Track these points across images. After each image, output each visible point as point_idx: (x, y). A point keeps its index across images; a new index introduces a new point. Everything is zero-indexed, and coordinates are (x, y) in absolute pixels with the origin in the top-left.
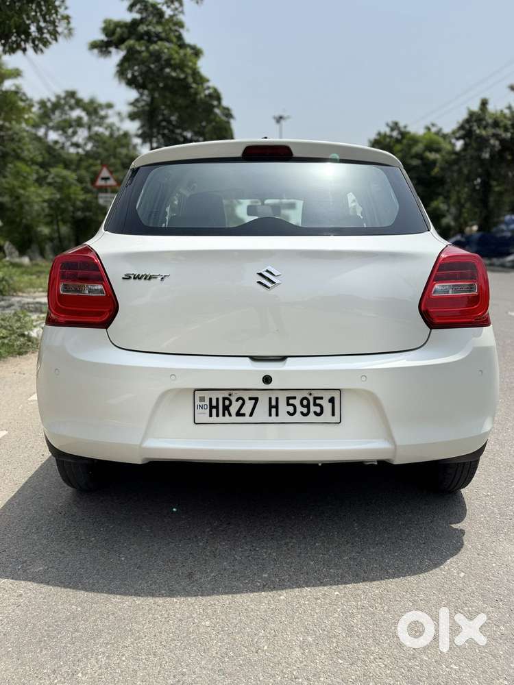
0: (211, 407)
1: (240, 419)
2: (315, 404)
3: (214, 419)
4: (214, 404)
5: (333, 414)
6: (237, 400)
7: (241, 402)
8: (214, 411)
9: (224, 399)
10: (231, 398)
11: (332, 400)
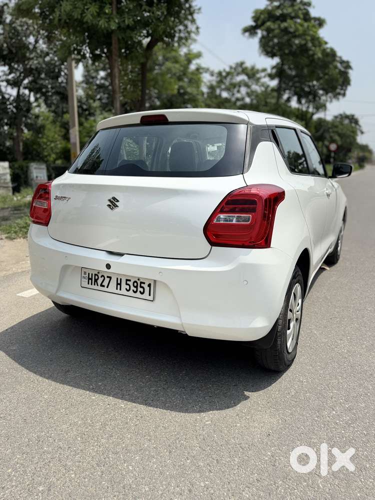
0: (89, 279)
1: (102, 288)
2: (141, 287)
3: (90, 286)
4: (90, 277)
5: (150, 295)
6: (101, 277)
7: (103, 278)
8: (90, 281)
9: (95, 275)
10: (98, 275)
11: (149, 285)
